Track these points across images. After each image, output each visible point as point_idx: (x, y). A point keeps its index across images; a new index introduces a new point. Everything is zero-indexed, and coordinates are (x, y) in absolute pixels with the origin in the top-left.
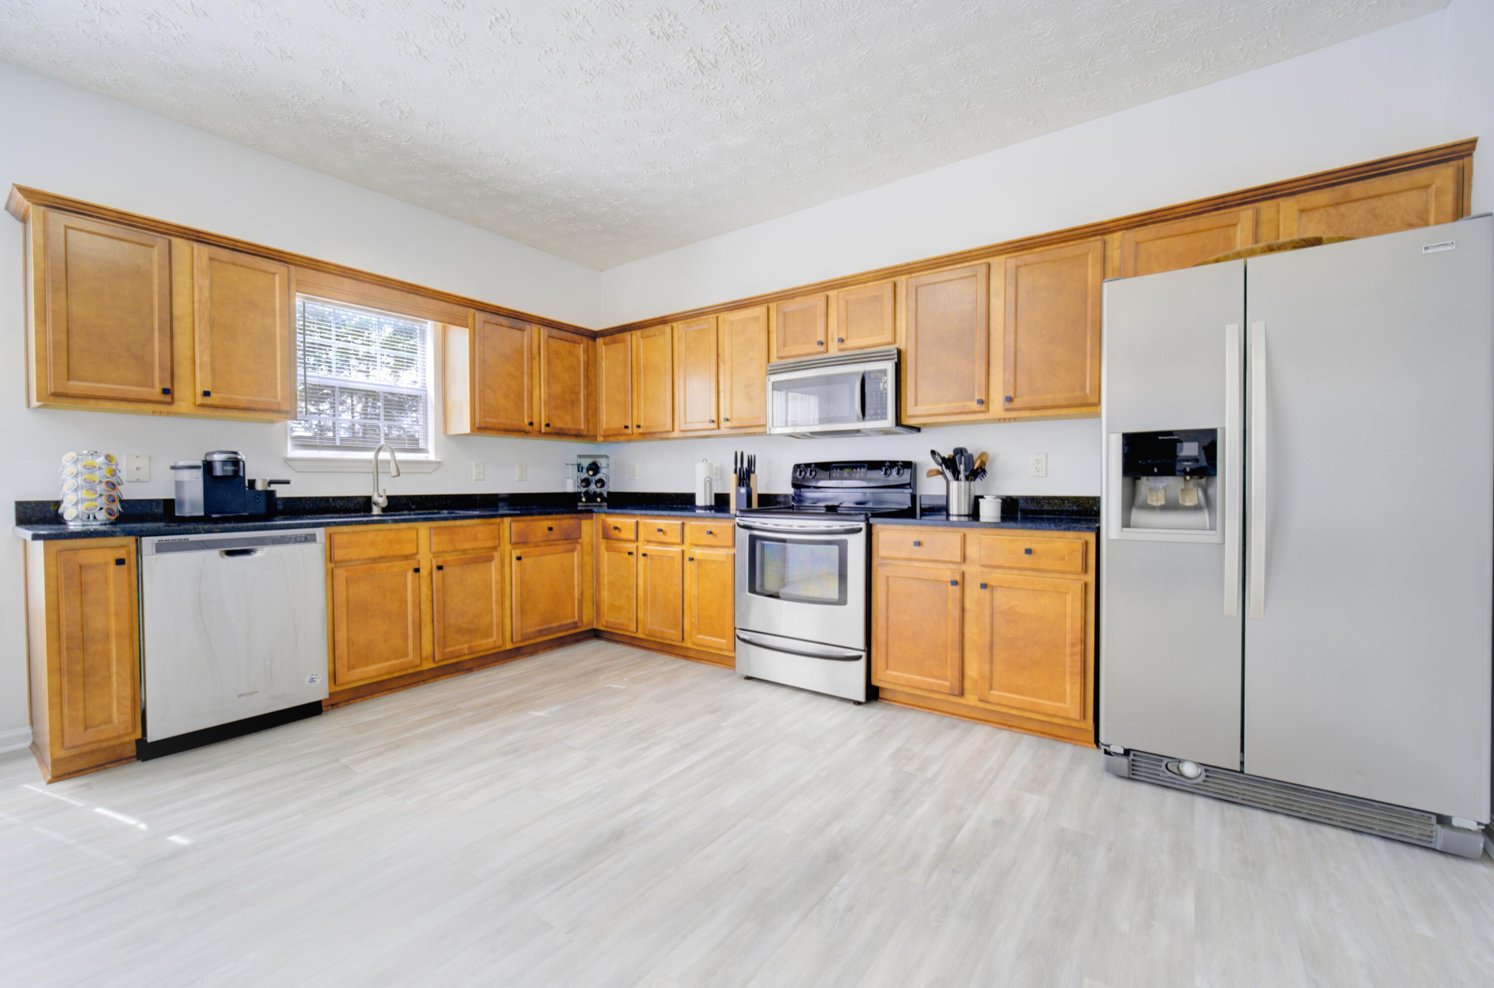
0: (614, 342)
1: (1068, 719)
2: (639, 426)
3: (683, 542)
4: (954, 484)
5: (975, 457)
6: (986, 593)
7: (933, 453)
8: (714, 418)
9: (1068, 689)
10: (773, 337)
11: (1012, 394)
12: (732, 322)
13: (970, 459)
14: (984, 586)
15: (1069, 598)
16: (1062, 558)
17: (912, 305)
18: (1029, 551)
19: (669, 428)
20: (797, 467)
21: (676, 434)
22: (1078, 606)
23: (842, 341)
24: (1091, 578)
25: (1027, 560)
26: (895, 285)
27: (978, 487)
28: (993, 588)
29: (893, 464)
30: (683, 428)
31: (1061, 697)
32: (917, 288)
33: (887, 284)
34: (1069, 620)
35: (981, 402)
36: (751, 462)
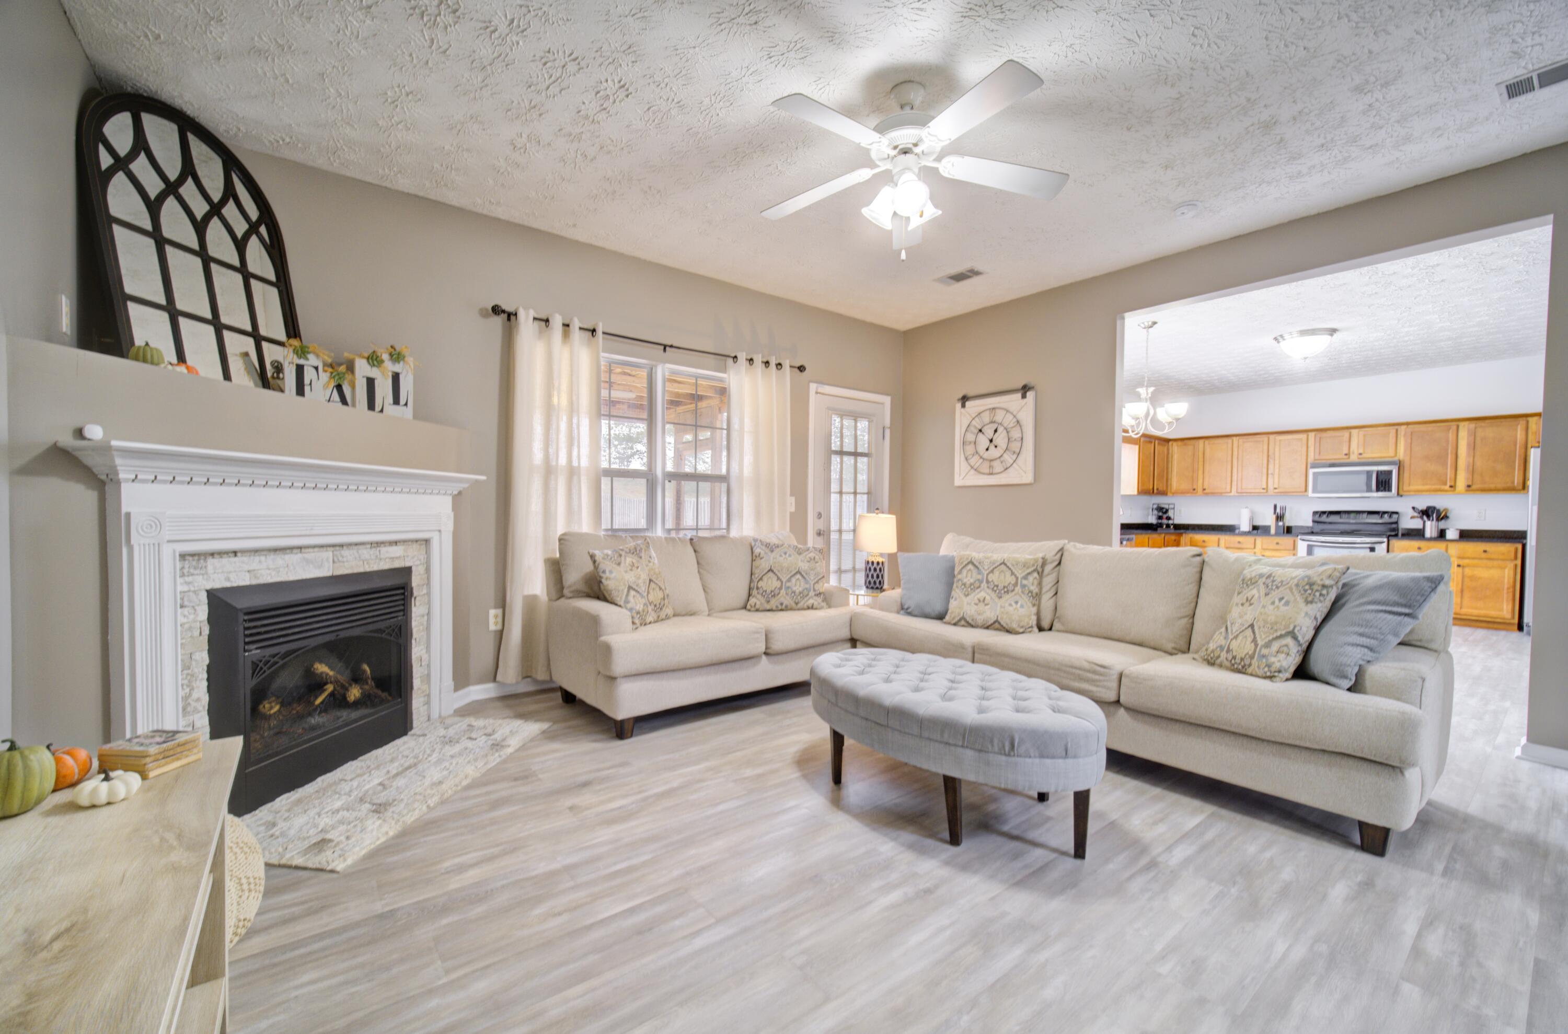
0: (1185, 445)
1: (1504, 619)
2: (1204, 490)
3: (1255, 548)
4: (1428, 523)
5: (1441, 510)
6: (1460, 569)
7: (1414, 508)
8: (1265, 487)
9: (1505, 607)
10: (1311, 449)
11: (1470, 483)
12: (1280, 440)
13: (1439, 512)
14: (1459, 566)
15: (1506, 571)
16: (1503, 554)
17: (1409, 441)
18: (1485, 551)
19: (1228, 490)
20: (1315, 513)
21: (1232, 494)
22: (1512, 573)
23: (1360, 454)
24: (1519, 562)
25: (1484, 555)
26: (1397, 430)
27: (1442, 525)
28: (1463, 567)
29: (1385, 513)
30: (1239, 491)
31: (1502, 610)
32: (1412, 433)
33: (1392, 430)
34: (1506, 581)
35: (1451, 487)
36: (1284, 509)
